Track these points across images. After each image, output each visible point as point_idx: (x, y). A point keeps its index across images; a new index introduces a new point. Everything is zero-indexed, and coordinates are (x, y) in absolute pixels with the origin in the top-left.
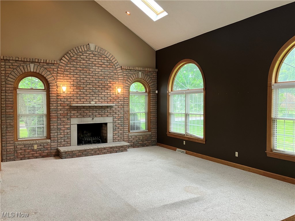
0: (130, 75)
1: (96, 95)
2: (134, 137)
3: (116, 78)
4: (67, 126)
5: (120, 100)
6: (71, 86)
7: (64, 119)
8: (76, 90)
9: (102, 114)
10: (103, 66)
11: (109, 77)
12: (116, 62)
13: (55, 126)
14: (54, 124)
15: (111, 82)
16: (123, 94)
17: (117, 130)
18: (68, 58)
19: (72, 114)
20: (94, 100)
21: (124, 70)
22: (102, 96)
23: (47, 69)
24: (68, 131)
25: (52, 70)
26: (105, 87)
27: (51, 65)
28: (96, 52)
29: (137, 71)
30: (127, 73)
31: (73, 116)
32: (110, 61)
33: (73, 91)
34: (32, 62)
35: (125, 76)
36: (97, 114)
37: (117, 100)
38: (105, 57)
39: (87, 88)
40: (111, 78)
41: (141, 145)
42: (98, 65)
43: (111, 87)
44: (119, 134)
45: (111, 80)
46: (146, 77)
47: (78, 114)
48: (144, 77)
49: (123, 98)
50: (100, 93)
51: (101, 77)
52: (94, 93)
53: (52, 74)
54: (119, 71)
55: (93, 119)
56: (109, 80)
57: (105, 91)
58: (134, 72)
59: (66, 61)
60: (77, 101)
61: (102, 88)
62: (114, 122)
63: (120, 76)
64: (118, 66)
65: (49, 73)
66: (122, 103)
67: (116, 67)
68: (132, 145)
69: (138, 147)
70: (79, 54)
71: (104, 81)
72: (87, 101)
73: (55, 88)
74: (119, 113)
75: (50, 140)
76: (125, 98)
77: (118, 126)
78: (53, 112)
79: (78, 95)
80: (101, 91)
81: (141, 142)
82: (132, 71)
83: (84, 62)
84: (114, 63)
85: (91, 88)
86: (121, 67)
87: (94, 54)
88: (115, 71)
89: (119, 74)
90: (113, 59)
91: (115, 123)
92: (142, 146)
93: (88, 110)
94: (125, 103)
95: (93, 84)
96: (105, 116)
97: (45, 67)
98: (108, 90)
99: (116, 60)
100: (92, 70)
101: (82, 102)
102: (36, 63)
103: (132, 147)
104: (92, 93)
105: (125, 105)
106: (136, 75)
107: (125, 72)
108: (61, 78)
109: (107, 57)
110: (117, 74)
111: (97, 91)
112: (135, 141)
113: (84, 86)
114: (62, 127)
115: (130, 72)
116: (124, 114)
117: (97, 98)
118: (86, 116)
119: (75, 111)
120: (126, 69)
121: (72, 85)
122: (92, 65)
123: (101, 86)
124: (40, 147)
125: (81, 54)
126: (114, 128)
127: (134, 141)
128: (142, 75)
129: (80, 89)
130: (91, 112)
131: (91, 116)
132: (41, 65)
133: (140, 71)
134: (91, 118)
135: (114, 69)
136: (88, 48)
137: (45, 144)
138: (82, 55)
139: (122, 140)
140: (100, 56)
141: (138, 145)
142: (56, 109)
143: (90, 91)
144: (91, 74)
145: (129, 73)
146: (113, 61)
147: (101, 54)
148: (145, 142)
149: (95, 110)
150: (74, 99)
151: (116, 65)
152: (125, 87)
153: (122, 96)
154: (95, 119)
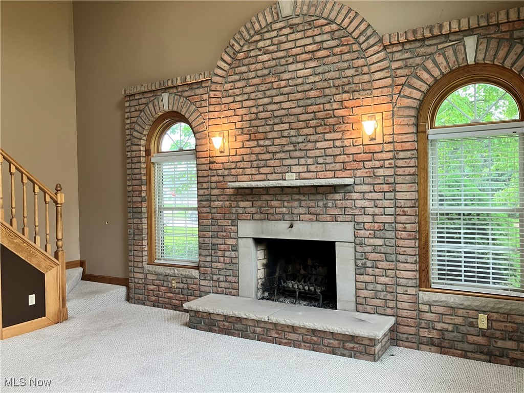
0: (418, 60)
1: (298, 154)
2: (441, 310)
3: (366, 86)
4: (230, 242)
5: (378, 164)
6: (237, 133)
7: (224, 223)
8: (248, 144)
9: (318, 210)
10: (320, 54)
11: (337, 87)
12: (363, 27)
13: (206, 239)
14: (205, 233)
15: (346, 104)
16: (391, 140)
17: (370, 271)
18: (229, 58)
19: (240, 211)
20: (295, 169)
21: (395, 49)
22: (317, 153)
23: (190, 98)
24: (233, 254)
25: (198, 98)
26: (325, 125)
28: (297, 16)
29: (452, 38)
30: (406, 56)
31: (243, 216)
32: (341, 33)
33: (243, 147)
34: (166, 89)
35: (398, 72)
36: (302, 210)
37: (368, 164)
38: (325, 22)
39: (275, 135)
40: (346, 88)
41: (482, 353)
42: (303, 57)
43: (346, 120)
44: (379, 287)
45: (345, 96)
46: (502, 53)
47: (253, 210)
48: (492, 52)
49: (390, 155)
50: (310, 146)
51: (312, 93)
52: (294, 146)
53: (199, 109)
54: (374, 58)
55: (291, 226)
56: (337, 97)
58: (440, 46)
59: (225, 69)
60: (252, 174)
61: (315, 127)
62: (358, 242)
63: (378, 75)
64: (372, 41)
66: (390, 172)
67: (364, 46)
68: (436, 341)
69: (465, 357)
71: (323, 104)
72: (275, 173)
74: (377, 211)
76: (401, 155)
77: (373, 256)
78: (203, 203)
79: (254, 157)
80: (312, 138)
81: (480, 340)
82: (427, 43)
84: (355, 34)
85: (286, 134)
86: (381, 40)
87: (291, 27)
88: (361, 62)
89: (374, 68)
90: (351, 22)
91: (361, 244)
92: (483, 357)
93: (278, 200)
94: (400, 171)
95: (291, 119)
96: (328, 219)
98: (335, 131)
99: (363, 20)
100: (286, 76)
101: (264, 177)
103: (433, 348)
104: (287, 148)
105: (399, 179)
106: (450, 53)
107: (397, 56)
108: (216, 114)
109: (331, 22)
110: (365, 69)
111: (301, 139)
112: (450, 328)
114: (220, 241)
115: (422, 50)
116: (396, 215)
117: (302, 161)
118: (272, 218)
119: (248, 201)
120: (403, 44)
123: (313, 123)
126: (359, 263)
127: (445, 326)
128: (483, 47)
129: (257, 140)
130: (286, 204)
131: (286, 217)
132: (179, 92)
133: (470, 32)
134: (287, 224)
135: (355, 55)
136: (275, 15)
138: (260, 40)
139: (389, 311)
140: (310, 24)
141: (465, 346)
142: (208, 195)
143: (284, 141)
144: (285, 89)
145: (418, 56)
146: (350, 29)
147: (313, 18)
148: (500, 344)
149: (296, 200)
150: (244, 168)
151: (362, 39)
152: (401, 113)
153: (389, 147)
154: (298, 225)
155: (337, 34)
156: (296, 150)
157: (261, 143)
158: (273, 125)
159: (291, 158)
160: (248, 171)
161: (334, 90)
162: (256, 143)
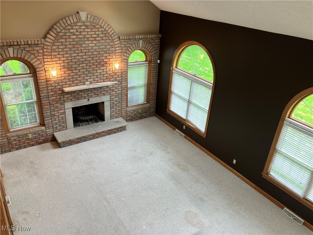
0: (128, 45)
1: (90, 75)
2: (132, 111)
3: (113, 52)
4: (61, 111)
5: (117, 76)
6: (61, 68)
7: (57, 105)
8: (67, 72)
9: (99, 93)
10: (98, 39)
11: (104, 51)
12: (113, 31)
13: (48, 113)
14: (47, 111)
15: (107, 57)
16: (121, 69)
17: (115, 107)
18: (55, 35)
19: (65, 99)
20: (89, 80)
21: (122, 41)
22: (98, 74)
23: (30, 52)
24: (63, 116)
25: (36, 52)
26: (100, 64)
27: (34, 46)
28: (88, 22)
29: (137, 40)
30: (125, 43)
31: (67, 101)
32: (105, 32)
33: (65, 74)
34: (10, 46)
35: (123, 48)
36: (92, 94)
37: (114, 77)
38: (99, 27)
39: (80, 68)
40: (107, 52)
41: (140, 118)
42: (91, 39)
43: (107, 63)
44: (117, 111)
45: (107, 55)
46: (147, 46)
47: (72, 97)
48: (145, 45)
49: (121, 73)
50: (95, 72)
51: (95, 53)
52: (89, 72)
53: (38, 57)
54: (116, 43)
55: (88, 100)
56: (104, 55)
57: (101, 68)
58: (134, 42)
59: (53, 39)
60: (70, 84)
61: (96, 65)
62: (111, 100)
63: (117, 49)
64: (116, 37)
65: (33, 56)
66: (120, 78)
67: (113, 38)
68: (130, 119)
69: (136, 120)
70: (67, 28)
71: (99, 57)
72: (81, 82)
73: (43, 73)
74: (117, 90)
75: (44, 127)
76: (124, 73)
77: (115, 103)
78: (44, 99)
79: (71, 77)
80: (95, 69)
81: (139, 115)
82: (131, 40)
83: (74, 37)
84: (110, 33)
85: (85, 68)
86: (119, 37)
87: (86, 26)
88: (112, 43)
89: (116, 46)
90: (109, 29)
91: (112, 101)
93: (82, 92)
94: (123, 78)
95: (87, 62)
96: (102, 95)
97: (27, 49)
98: (103, 66)
99: (113, 29)
100: (84, 46)
101: (76, 84)
102: (15, 47)
103: (130, 121)
104: (86, 73)
105: (123, 80)
106: (136, 44)
107: (123, 43)
108: (49, 60)
109: (102, 27)
110: (114, 46)
111: (91, 69)
112: (134, 115)
113: (77, 66)
114: (56, 112)
115: (130, 42)
116: (122, 90)
117: (92, 77)
118: (80, 99)
119: (69, 94)
120: (125, 39)
121: (63, 67)
122: (84, 40)
123: (96, 64)
124: (35, 135)
125: (70, 27)
126: (112, 106)
127: (132, 115)
128: (143, 44)
129: (72, 70)
130: (86, 93)
131: (86, 97)
132: (21, 48)
133: (141, 39)
134: (87, 100)
135: (110, 41)
136: (78, 19)
137: (40, 132)
138: (71, 29)
139: (120, 116)
140: (94, 26)
141: (137, 118)
142: (47, 95)
143: (84, 70)
144: (84, 51)
145: (129, 44)
146: (109, 31)
147: (95, 24)
148: (143, 115)
149: (90, 91)
150: (66, 82)
151: (112, 36)
152: (124, 61)
153: (120, 71)
154: (91, 99)
155: (104, 32)
156: (89, 73)
157: (74, 71)
158: (79, 64)
159: (87, 76)
160: (68, 83)
161: (103, 53)
162: (71, 71)
